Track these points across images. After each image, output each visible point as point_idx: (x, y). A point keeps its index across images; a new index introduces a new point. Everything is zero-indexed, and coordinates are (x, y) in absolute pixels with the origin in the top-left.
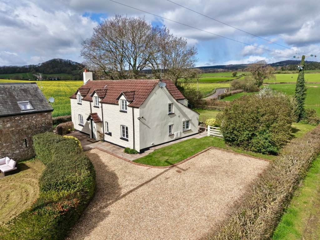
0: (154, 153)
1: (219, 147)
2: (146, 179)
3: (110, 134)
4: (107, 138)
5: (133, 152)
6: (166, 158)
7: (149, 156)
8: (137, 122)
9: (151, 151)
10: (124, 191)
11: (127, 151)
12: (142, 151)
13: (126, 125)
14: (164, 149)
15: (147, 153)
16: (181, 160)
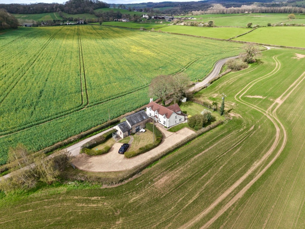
0: (171, 128)
1: (187, 127)
2: (170, 135)
3: (160, 121)
4: (159, 122)
5: (167, 128)
6: (174, 130)
7: (170, 129)
8: (168, 122)
9: (171, 127)
10: (166, 137)
11: (165, 127)
12: (169, 127)
13: (165, 121)
14: (174, 127)
15: (170, 128)
16: (177, 131)
